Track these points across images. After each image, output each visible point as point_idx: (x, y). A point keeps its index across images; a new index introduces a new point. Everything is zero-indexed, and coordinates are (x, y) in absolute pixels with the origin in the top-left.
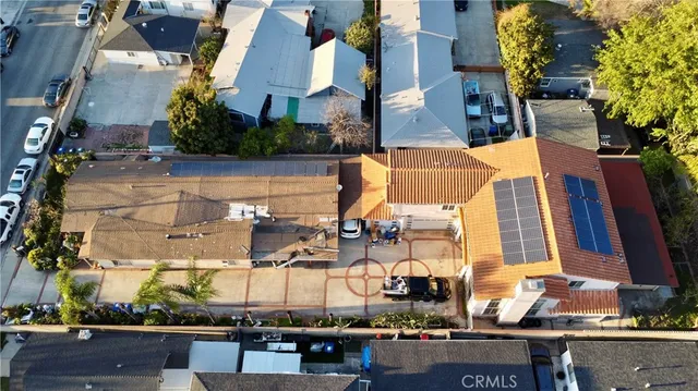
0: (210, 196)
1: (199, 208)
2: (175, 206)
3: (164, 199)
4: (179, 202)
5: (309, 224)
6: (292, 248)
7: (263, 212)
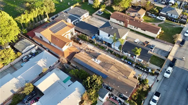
0: (102, 67)
1: (105, 66)
2: (110, 68)
3: (113, 72)
4: (109, 69)
5: (86, 54)
6: (93, 52)
7: (93, 60)
